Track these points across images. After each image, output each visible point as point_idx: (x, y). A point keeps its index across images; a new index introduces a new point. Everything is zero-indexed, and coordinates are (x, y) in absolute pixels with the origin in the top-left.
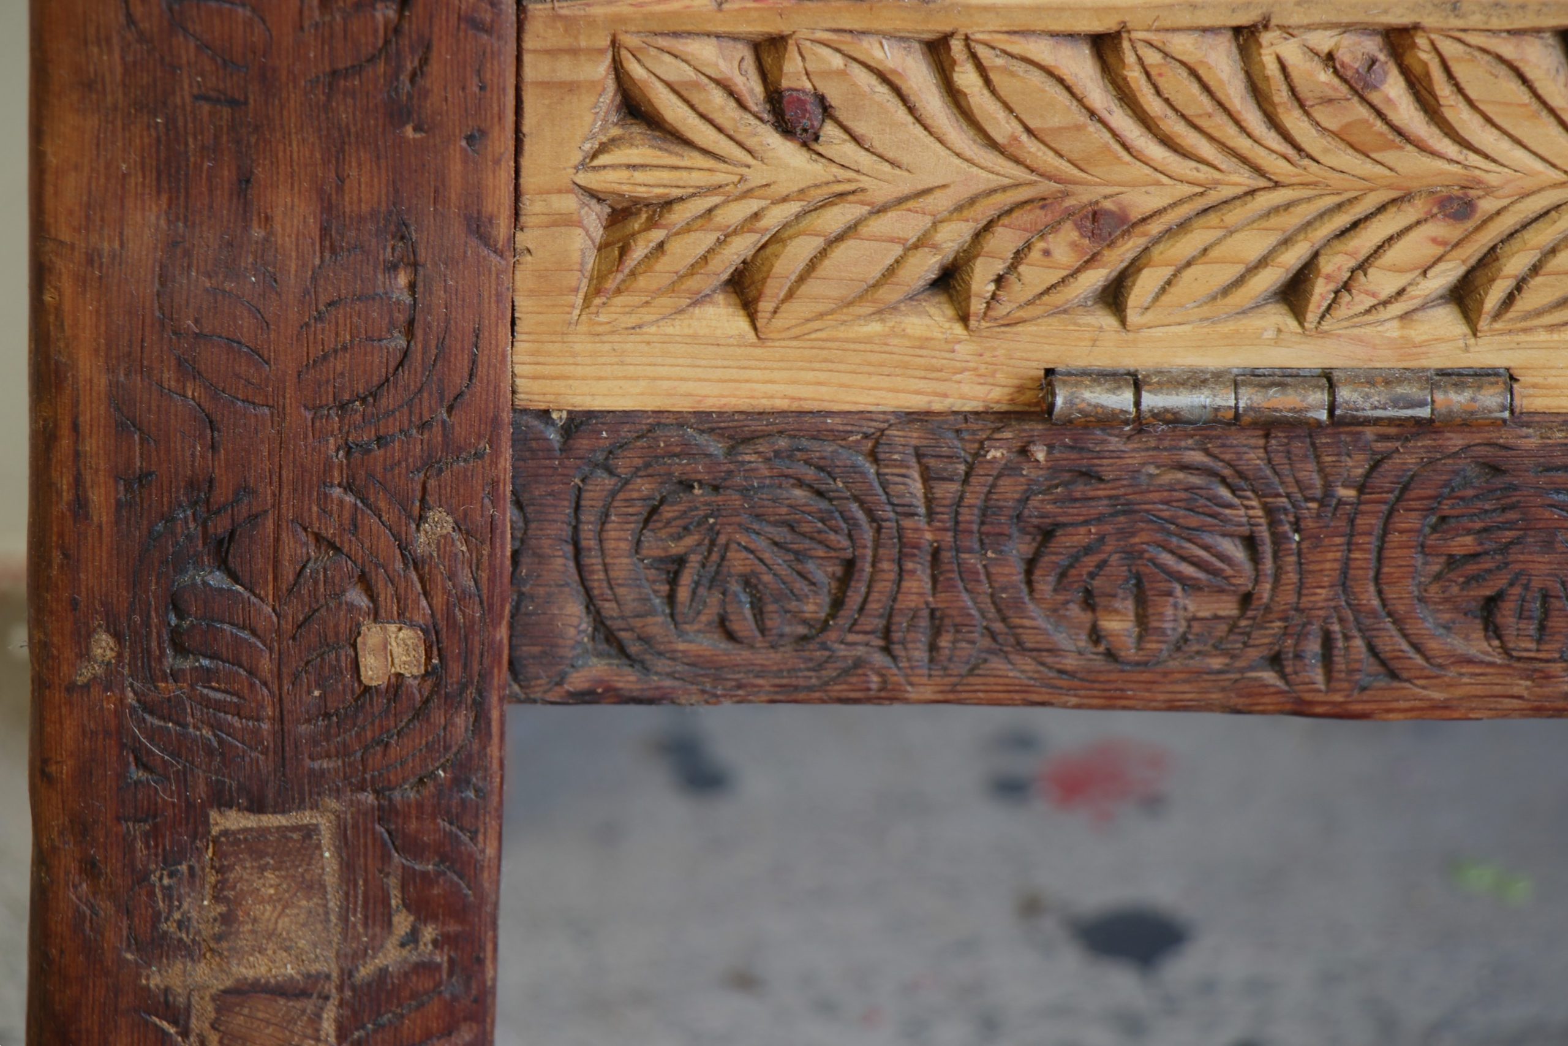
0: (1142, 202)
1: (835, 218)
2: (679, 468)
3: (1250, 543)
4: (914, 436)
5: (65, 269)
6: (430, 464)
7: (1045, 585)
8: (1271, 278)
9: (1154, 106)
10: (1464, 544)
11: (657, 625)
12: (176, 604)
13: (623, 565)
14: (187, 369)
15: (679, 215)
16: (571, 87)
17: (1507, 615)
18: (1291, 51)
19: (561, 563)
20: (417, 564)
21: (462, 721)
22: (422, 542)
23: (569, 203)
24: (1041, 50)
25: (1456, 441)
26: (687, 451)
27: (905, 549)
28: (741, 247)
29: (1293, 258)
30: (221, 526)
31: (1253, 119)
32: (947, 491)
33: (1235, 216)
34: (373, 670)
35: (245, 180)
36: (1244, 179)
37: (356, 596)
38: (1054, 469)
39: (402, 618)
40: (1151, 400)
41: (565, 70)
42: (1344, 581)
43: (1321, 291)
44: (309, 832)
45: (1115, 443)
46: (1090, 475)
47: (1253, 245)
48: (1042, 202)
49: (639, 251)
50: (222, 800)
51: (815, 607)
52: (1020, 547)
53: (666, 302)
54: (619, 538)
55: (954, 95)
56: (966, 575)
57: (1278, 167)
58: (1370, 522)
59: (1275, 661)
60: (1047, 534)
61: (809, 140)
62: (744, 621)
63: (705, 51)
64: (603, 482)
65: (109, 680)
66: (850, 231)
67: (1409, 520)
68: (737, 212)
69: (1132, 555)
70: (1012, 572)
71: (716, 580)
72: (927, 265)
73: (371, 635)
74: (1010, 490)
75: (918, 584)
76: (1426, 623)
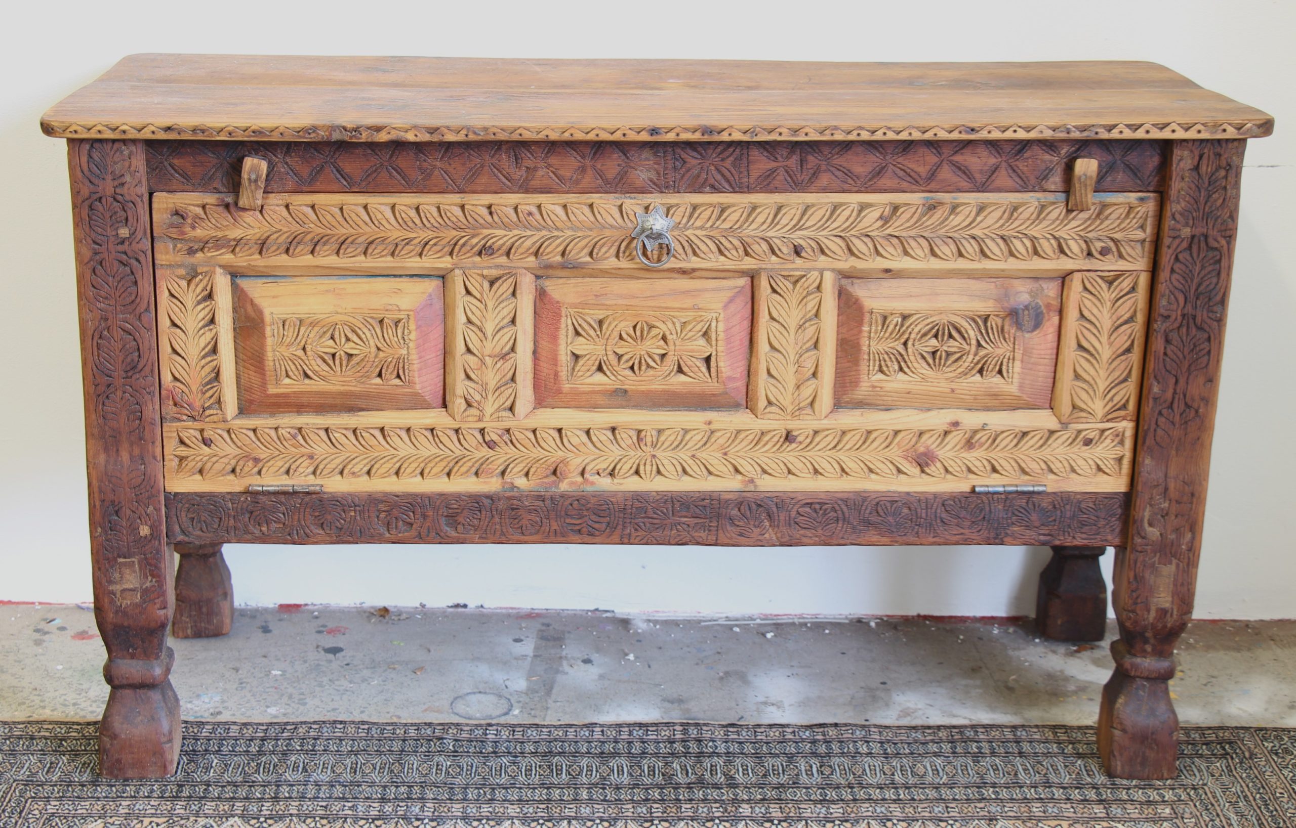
0: (262, 456)
1: (214, 459)
2: (192, 502)
3: (284, 514)
4: (229, 496)
5: (91, 466)
6: (149, 498)
7: (252, 522)
8: (283, 469)
9: (263, 440)
10: (317, 514)
11: (191, 529)
12: (110, 522)
13: (184, 519)
14: (110, 481)
15: (190, 459)
16: (171, 437)
17: (324, 526)
18: (283, 431)
19: (175, 519)
20: (148, 515)
21: (157, 543)
22: (148, 512)
23: (172, 457)
24: (244, 431)
25: (314, 496)
26: (193, 499)
27: (229, 516)
28: (199, 465)
29: (287, 466)
30: (116, 508)
31: (278, 443)
32: (235, 506)
33: (277, 459)
34: (142, 534)
35: (118, 450)
36: (278, 453)
37: (138, 521)
38: (252, 502)
39: (146, 525)
40: (265, 488)
41: (170, 434)
42: (299, 520)
43: (291, 471)
44: (133, 562)
45: (261, 497)
46: (257, 503)
47: (280, 464)
48: (246, 456)
49: (184, 465)
50: (120, 557)
51: (216, 526)
52: (247, 515)
53: (188, 474)
54: (183, 514)
55: (231, 439)
56: (239, 520)
57: (283, 451)
58: (302, 510)
59: (289, 535)
60: (251, 513)
61: (209, 446)
62: (204, 529)
63: (192, 431)
64: (181, 505)
65: (100, 536)
66: (217, 461)
67: (308, 510)
68: (198, 458)
69: (265, 516)
70: (247, 519)
71: (200, 522)
72: (229, 468)
73: (141, 527)
74: (245, 505)
75: (232, 522)
76: (312, 527)
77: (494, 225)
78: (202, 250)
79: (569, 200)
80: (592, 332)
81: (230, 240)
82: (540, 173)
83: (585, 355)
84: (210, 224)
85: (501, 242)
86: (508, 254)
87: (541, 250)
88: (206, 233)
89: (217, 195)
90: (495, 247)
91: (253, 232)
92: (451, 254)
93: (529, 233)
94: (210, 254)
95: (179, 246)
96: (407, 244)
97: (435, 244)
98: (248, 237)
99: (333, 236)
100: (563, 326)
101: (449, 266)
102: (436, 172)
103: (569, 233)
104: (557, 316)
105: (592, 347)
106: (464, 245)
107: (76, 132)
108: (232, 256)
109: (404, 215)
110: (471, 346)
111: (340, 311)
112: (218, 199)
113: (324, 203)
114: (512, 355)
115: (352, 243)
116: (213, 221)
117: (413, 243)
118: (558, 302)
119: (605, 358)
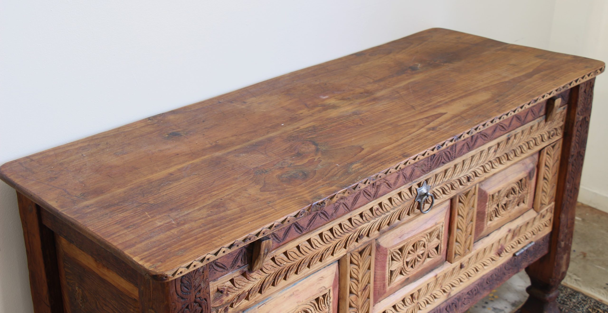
77: (364, 222)
78: (232, 306)
79: (393, 195)
80: (398, 257)
81: (246, 292)
82: (382, 186)
83: (395, 270)
84: (236, 289)
85: (366, 229)
86: (368, 236)
87: (381, 226)
88: (234, 294)
89: (240, 270)
90: (363, 234)
91: (257, 282)
92: (345, 247)
93: (377, 219)
94: (236, 306)
95: (220, 310)
96: (327, 251)
97: (339, 245)
98: (255, 286)
99: (295, 264)
100: (388, 260)
101: (345, 253)
102: (341, 206)
103: (392, 211)
104: (386, 255)
105: (399, 264)
106: (351, 239)
107: (181, 272)
108: (247, 301)
109: (326, 236)
110: (353, 290)
111: (300, 304)
112: (240, 271)
113: (291, 248)
114: (369, 285)
115: (303, 264)
116: (237, 286)
117: (330, 249)
118: (386, 248)
119: (403, 267)
